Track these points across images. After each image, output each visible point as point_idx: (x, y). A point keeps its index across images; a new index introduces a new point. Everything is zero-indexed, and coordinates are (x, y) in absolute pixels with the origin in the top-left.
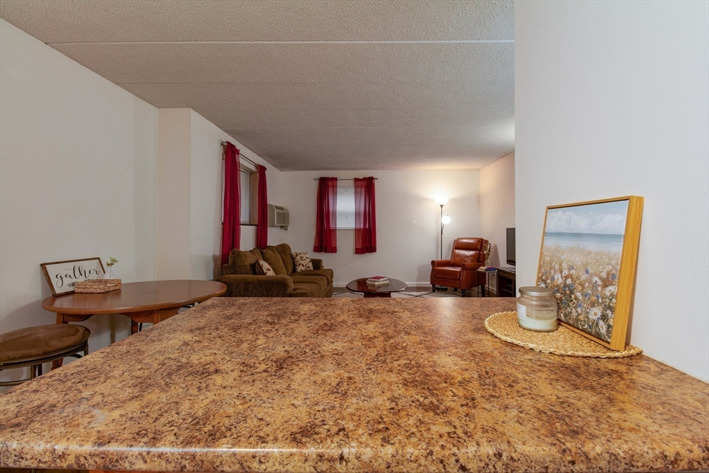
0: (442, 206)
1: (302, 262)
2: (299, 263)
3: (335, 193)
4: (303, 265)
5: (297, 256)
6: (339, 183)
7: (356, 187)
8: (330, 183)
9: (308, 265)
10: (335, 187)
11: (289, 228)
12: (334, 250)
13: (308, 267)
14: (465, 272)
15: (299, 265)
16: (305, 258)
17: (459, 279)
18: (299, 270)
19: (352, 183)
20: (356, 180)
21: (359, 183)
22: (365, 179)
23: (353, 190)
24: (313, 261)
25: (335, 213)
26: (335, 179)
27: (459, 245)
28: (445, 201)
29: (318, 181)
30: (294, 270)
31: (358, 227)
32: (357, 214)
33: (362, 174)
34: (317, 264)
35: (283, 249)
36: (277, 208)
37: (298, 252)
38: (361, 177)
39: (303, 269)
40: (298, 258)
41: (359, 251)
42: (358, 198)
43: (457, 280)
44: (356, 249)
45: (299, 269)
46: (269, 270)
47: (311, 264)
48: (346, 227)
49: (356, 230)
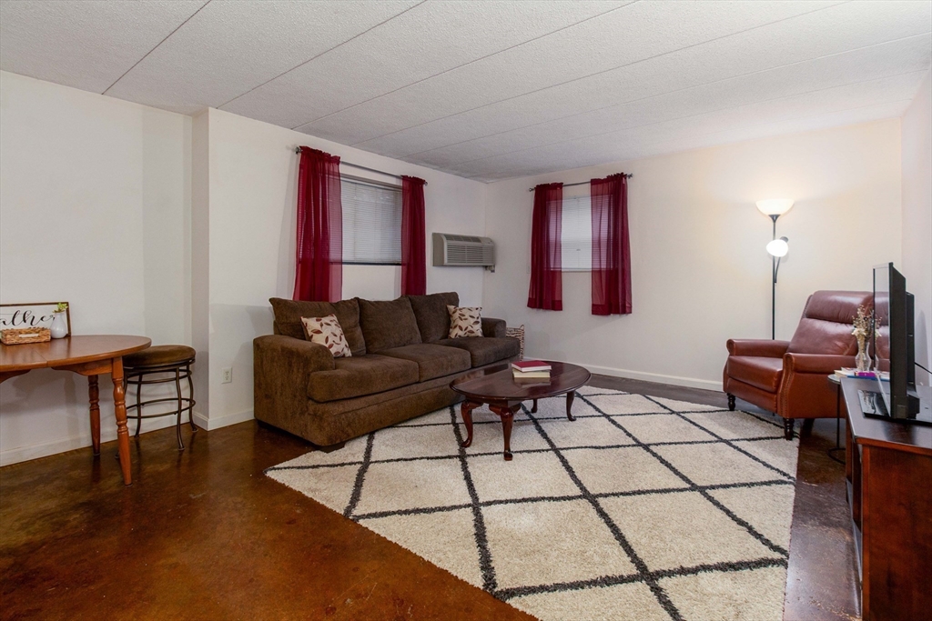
0: (773, 217)
2: (456, 323)
3: (559, 210)
4: (462, 328)
6: (566, 192)
7: (594, 195)
8: (552, 194)
9: (473, 328)
10: (559, 198)
11: (497, 269)
12: (557, 306)
13: (474, 332)
14: (792, 377)
15: (455, 327)
17: (777, 392)
18: (453, 336)
19: (587, 189)
20: (594, 182)
21: (600, 186)
22: (610, 179)
23: (588, 202)
25: (558, 245)
26: (560, 186)
27: (820, 310)
28: (781, 208)
29: (534, 192)
30: (446, 335)
31: (597, 267)
32: (596, 244)
36: (449, 237)
38: (603, 176)
39: (461, 333)
40: (456, 316)
41: (598, 310)
43: (773, 393)
44: (593, 305)
45: (455, 333)
47: (479, 327)
48: (576, 266)
49: (592, 271)
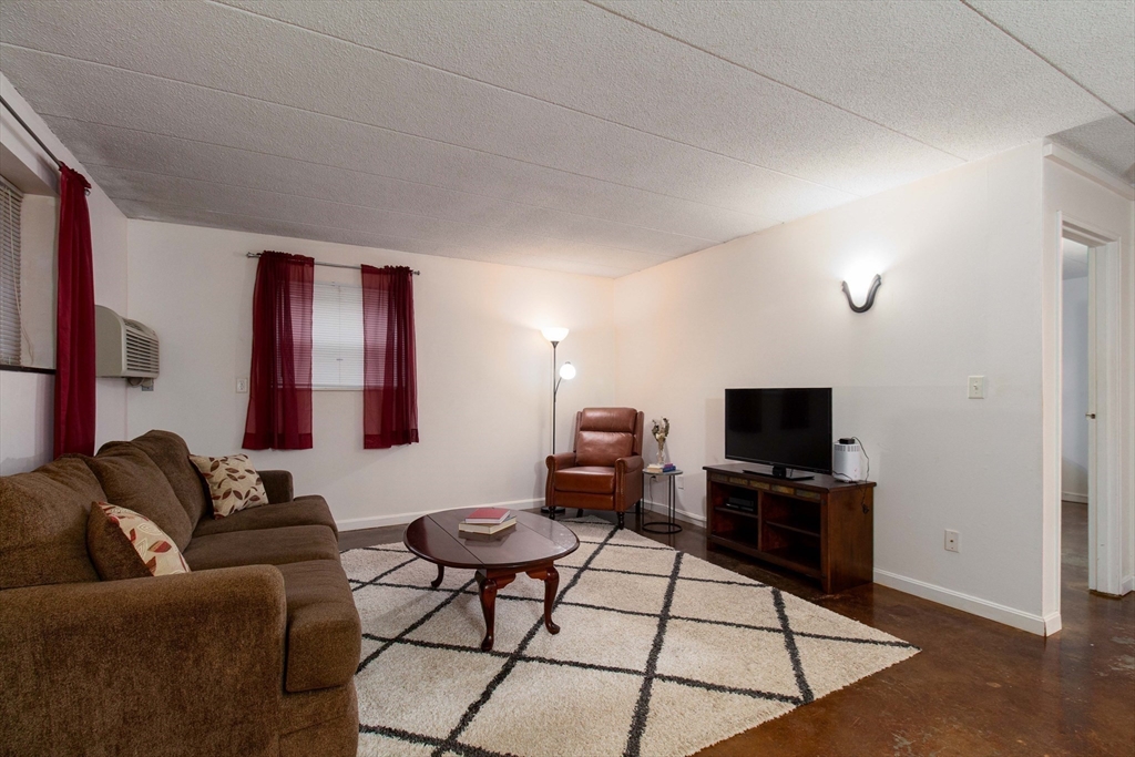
0: (555, 344)
1: (235, 486)
2: (224, 488)
3: (307, 297)
4: (238, 495)
5: (214, 468)
6: (319, 273)
7: (366, 287)
8: (294, 270)
9: (253, 492)
11: (157, 384)
12: (305, 442)
13: (256, 498)
14: (623, 477)
15: (226, 495)
16: (242, 472)
17: (613, 493)
18: (223, 512)
19: (355, 278)
20: (366, 270)
21: (373, 278)
22: (388, 270)
23: (358, 295)
24: (265, 478)
25: (307, 349)
26: (310, 262)
28: (560, 334)
29: (256, 261)
30: (209, 512)
31: (372, 384)
32: (368, 353)
33: (383, 258)
34: (277, 484)
35: (162, 448)
36: (129, 323)
37: (218, 456)
38: (379, 265)
39: (239, 504)
40: (220, 474)
41: (373, 441)
42: (371, 316)
43: (609, 494)
44: (366, 436)
45: (225, 507)
46: (164, 548)
47: (261, 488)
48: (337, 383)
49: (365, 391)
